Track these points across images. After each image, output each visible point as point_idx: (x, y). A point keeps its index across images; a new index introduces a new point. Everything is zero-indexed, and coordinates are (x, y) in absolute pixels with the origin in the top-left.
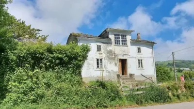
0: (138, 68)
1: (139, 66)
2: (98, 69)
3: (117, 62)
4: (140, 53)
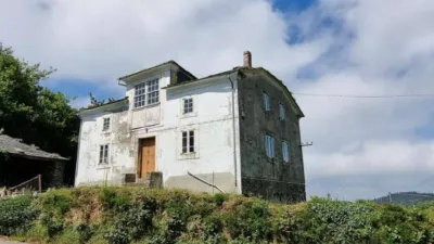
0: (180, 157)
1: (185, 150)
2: (101, 166)
3: (135, 147)
4: (190, 114)
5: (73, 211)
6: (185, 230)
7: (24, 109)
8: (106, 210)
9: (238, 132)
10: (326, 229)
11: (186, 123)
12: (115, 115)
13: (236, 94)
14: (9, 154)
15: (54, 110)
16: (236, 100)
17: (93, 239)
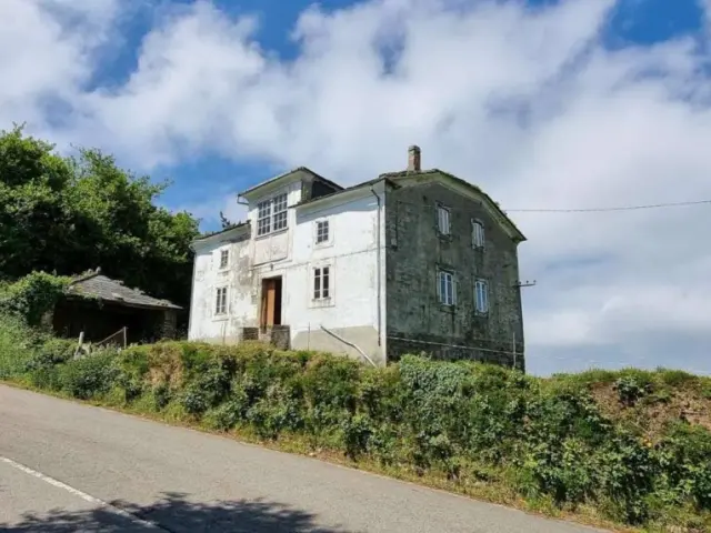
0: (311, 304)
1: (317, 295)
2: (218, 317)
3: (257, 290)
4: (324, 244)
5: (153, 371)
6: (263, 395)
7: (129, 240)
8: (185, 370)
9: (383, 268)
10: (411, 397)
11: (318, 256)
12: (235, 246)
13: (383, 214)
14: (103, 300)
15: (172, 240)
16: (383, 222)
17: (171, 404)
